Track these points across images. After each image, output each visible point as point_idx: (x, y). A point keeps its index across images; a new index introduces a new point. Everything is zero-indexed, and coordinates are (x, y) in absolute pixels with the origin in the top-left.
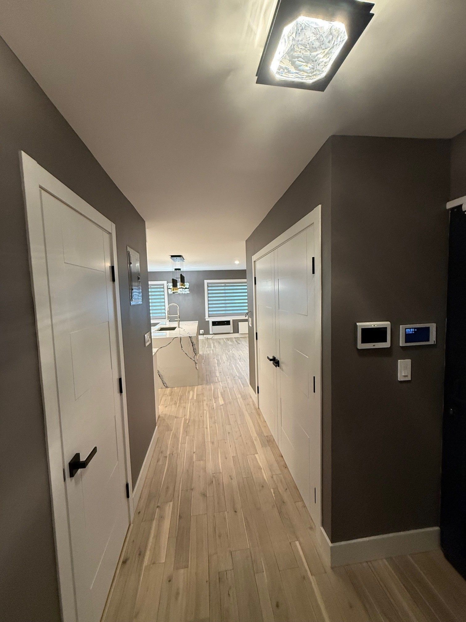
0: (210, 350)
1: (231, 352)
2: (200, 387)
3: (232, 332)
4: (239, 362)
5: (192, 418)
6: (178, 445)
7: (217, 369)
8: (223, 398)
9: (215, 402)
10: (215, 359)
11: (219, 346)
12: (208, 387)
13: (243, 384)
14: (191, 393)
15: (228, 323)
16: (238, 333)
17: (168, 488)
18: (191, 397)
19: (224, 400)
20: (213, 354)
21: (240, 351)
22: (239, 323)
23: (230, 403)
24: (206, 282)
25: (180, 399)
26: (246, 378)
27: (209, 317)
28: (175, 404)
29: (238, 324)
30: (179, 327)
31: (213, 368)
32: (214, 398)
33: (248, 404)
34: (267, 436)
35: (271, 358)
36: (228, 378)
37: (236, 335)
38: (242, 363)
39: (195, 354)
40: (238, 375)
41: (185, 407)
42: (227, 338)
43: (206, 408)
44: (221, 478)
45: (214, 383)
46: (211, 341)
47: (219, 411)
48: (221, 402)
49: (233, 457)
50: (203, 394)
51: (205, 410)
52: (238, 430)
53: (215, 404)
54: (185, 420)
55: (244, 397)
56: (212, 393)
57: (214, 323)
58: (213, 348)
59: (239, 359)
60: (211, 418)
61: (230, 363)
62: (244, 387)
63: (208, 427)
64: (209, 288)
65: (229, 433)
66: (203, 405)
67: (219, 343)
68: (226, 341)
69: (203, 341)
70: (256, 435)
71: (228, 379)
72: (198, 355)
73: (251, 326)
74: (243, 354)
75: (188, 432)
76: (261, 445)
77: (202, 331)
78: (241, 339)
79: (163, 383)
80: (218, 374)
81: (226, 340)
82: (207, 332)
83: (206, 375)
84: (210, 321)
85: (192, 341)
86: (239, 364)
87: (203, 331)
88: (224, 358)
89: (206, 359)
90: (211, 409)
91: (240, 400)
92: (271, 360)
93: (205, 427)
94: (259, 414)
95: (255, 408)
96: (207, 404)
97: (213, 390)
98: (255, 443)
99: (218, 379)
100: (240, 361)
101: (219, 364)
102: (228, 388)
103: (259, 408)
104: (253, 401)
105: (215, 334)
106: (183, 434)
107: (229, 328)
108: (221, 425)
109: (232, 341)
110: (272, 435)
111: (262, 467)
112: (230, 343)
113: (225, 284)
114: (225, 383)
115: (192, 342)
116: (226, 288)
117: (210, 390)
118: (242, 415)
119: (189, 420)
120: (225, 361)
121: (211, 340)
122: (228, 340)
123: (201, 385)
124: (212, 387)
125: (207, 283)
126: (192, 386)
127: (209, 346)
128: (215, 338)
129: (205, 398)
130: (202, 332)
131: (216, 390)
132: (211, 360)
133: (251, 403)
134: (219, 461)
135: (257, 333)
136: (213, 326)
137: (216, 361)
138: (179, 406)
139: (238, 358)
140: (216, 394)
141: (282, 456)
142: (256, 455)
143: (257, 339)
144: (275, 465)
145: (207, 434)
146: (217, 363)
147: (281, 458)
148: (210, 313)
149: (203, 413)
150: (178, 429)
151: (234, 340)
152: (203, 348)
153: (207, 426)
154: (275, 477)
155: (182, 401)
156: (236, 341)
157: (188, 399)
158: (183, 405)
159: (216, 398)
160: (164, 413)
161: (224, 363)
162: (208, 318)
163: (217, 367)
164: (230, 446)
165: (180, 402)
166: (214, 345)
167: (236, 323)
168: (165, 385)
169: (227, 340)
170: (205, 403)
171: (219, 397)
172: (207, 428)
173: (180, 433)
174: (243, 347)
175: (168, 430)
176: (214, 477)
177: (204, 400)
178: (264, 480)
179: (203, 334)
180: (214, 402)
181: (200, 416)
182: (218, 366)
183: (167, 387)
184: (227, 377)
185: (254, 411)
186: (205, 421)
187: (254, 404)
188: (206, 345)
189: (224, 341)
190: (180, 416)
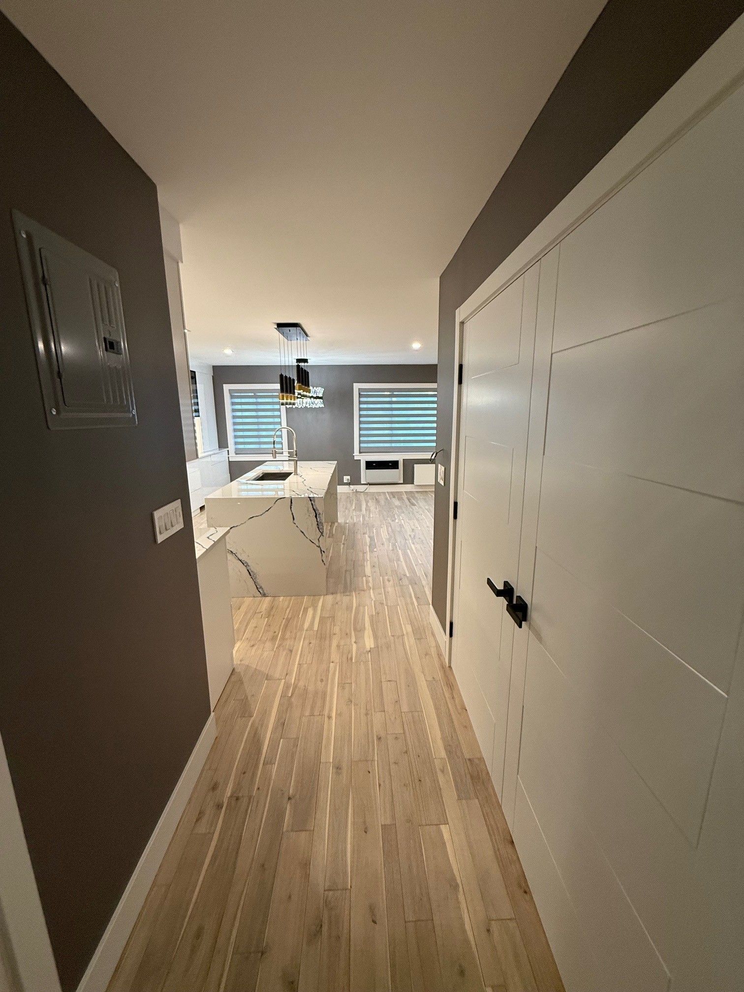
0: (358, 516)
1: (397, 521)
2: (330, 598)
3: (402, 482)
4: (412, 546)
5: (301, 684)
6: (256, 766)
7: (368, 559)
8: (373, 630)
9: (355, 642)
10: (367, 536)
11: (377, 509)
12: (346, 599)
13: (417, 598)
14: (310, 612)
15: (394, 465)
16: (413, 484)
17: (199, 934)
18: (306, 626)
19: (376, 637)
20: (363, 524)
21: (415, 521)
22: (415, 465)
23: (388, 647)
24: (357, 386)
25: (286, 626)
26: (424, 583)
27: (360, 453)
28: (274, 639)
29: (414, 467)
30: (296, 473)
31: (361, 554)
32: (355, 629)
33: (426, 654)
34: (469, 760)
35: (500, 587)
36: (389, 581)
37: (408, 488)
38: (418, 546)
39: (320, 534)
40: (408, 575)
41: (291, 651)
42: (392, 493)
43: (335, 656)
44: (347, 912)
45: (360, 590)
46: (362, 497)
47: (362, 667)
48: (369, 642)
49: (384, 827)
50: (334, 617)
51: (332, 662)
52: (402, 732)
53: (354, 646)
54: (287, 687)
55: (420, 633)
56: (353, 618)
57: (370, 465)
58: (365, 512)
59: (412, 536)
60: (342, 686)
61: (394, 545)
62: (419, 604)
63: (334, 715)
64: (362, 399)
65: (379, 739)
66: (330, 646)
67: (377, 501)
68: (389, 498)
69: (348, 496)
70: (443, 754)
71: (387, 583)
72: (336, 524)
73: (442, 483)
74: (420, 528)
75: (287, 724)
76: (457, 790)
77: (346, 479)
78: (416, 495)
79: (257, 588)
80: (368, 570)
81: (388, 495)
82: (356, 481)
83: (346, 571)
84: (362, 461)
85: (315, 507)
86: (411, 550)
87: (349, 477)
88: (384, 533)
89: (350, 534)
90: (345, 659)
91: (410, 642)
92: (499, 593)
93: (326, 713)
94: (451, 685)
95: (442, 666)
96: (338, 646)
97: (354, 608)
98: (441, 779)
99: (367, 582)
100: (414, 544)
101: (372, 546)
102: (386, 607)
103: (450, 667)
104: (438, 646)
105: (370, 484)
106: (275, 729)
107: (396, 475)
108: (363, 711)
109: (400, 499)
110: (481, 759)
111: (459, 881)
112: (397, 503)
113: (392, 393)
114: (380, 594)
115: (314, 509)
116: (394, 399)
117: (349, 608)
118: (412, 683)
119: (295, 687)
120: (384, 540)
121: (362, 494)
122: (394, 497)
123: (332, 594)
124: (354, 601)
125: (359, 389)
126: (315, 595)
127: (359, 508)
128: (370, 491)
129: (337, 629)
130: (348, 480)
131: (361, 608)
132: (359, 536)
133: (433, 651)
134: (346, 833)
135: (456, 504)
136: (366, 469)
137: (368, 540)
138: (279, 646)
139: (410, 536)
140: (360, 621)
141: (512, 842)
142: (443, 827)
143: (455, 517)
144: (495, 872)
145: (329, 738)
146: (368, 544)
147: (509, 847)
148: (362, 445)
149: (328, 670)
150: (265, 713)
151: (405, 497)
152: (347, 511)
153: (330, 710)
154: (495, 927)
155: (288, 635)
156: (409, 500)
157: (301, 629)
158: (288, 643)
159: (359, 631)
160: (246, 662)
161: (383, 544)
162: (358, 454)
163: (368, 553)
164: (380, 785)
165: (283, 638)
166: (367, 505)
167: (409, 465)
168: (261, 592)
169: (391, 496)
170: (334, 643)
171: (365, 628)
172: (330, 717)
173: (267, 727)
174: (421, 512)
175: (243, 716)
176: (326, 903)
177: (335, 634)
178: (466, 941)
179: (349, 484)
180: (353, 640)
181: (319, 678)
182: (371, 551)
183: (264, 595)
184: (386, 578)
185: (439, 675)
186: (328, 693)
187: (440, 655)
188: (352, 504)
189: (386, 499)
190: (277, 675)
